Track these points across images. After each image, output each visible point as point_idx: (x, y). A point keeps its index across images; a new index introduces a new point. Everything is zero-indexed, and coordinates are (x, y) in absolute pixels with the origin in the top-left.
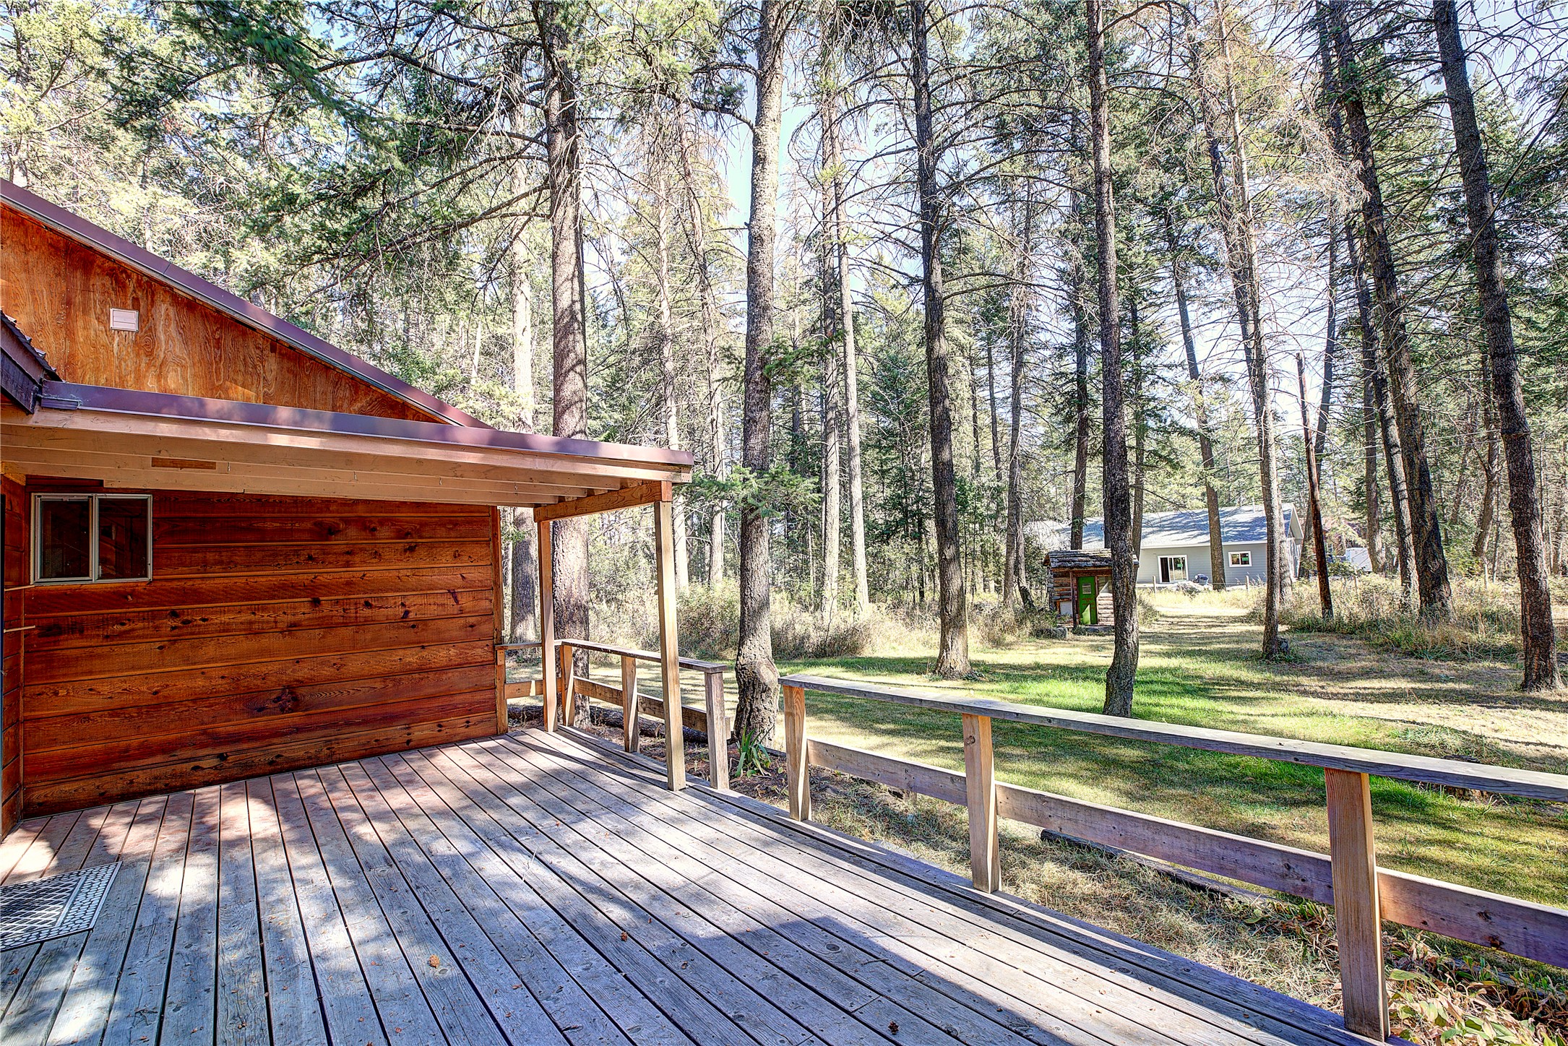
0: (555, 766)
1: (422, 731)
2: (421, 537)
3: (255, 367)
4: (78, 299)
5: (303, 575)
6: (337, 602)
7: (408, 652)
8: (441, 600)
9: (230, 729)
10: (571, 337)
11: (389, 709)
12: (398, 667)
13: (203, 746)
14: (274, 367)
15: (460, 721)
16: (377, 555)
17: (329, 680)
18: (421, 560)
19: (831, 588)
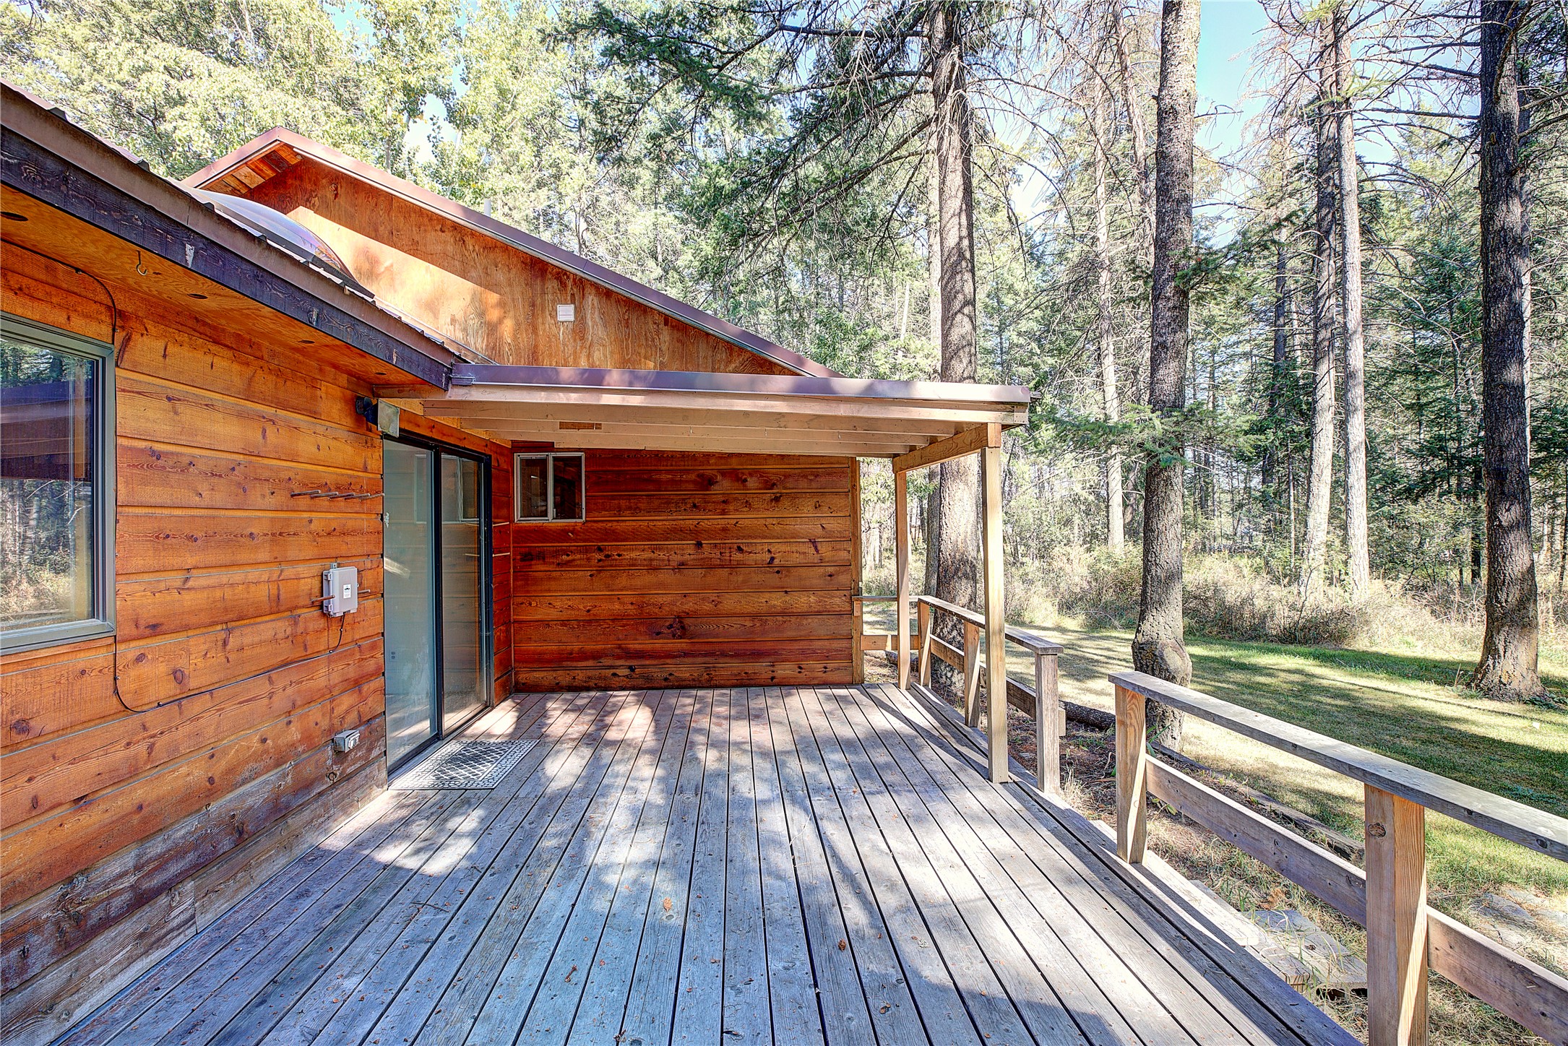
0: (888, 726)
1: (786, 670)
2: (785, 488)
3: (653, 340)
4: (539, 301)
5: (688, 520)
6: (716, 545)
7: (773, 595)
8: (802, 548)
9: (637, 646)
10: (958, 277)
11: (757, 646)
12: (764, 609)
13: (619, 658)
14: (667, 338)
15: (819, 666)
16: (748, 504)
17: (709, 615)
18: (785, 510)
19: (1316, 557)
